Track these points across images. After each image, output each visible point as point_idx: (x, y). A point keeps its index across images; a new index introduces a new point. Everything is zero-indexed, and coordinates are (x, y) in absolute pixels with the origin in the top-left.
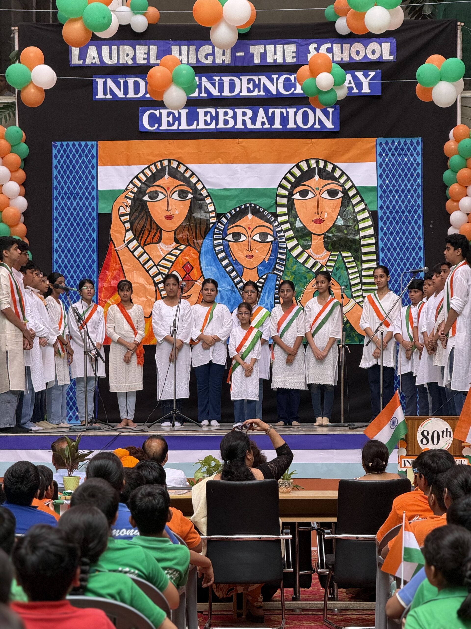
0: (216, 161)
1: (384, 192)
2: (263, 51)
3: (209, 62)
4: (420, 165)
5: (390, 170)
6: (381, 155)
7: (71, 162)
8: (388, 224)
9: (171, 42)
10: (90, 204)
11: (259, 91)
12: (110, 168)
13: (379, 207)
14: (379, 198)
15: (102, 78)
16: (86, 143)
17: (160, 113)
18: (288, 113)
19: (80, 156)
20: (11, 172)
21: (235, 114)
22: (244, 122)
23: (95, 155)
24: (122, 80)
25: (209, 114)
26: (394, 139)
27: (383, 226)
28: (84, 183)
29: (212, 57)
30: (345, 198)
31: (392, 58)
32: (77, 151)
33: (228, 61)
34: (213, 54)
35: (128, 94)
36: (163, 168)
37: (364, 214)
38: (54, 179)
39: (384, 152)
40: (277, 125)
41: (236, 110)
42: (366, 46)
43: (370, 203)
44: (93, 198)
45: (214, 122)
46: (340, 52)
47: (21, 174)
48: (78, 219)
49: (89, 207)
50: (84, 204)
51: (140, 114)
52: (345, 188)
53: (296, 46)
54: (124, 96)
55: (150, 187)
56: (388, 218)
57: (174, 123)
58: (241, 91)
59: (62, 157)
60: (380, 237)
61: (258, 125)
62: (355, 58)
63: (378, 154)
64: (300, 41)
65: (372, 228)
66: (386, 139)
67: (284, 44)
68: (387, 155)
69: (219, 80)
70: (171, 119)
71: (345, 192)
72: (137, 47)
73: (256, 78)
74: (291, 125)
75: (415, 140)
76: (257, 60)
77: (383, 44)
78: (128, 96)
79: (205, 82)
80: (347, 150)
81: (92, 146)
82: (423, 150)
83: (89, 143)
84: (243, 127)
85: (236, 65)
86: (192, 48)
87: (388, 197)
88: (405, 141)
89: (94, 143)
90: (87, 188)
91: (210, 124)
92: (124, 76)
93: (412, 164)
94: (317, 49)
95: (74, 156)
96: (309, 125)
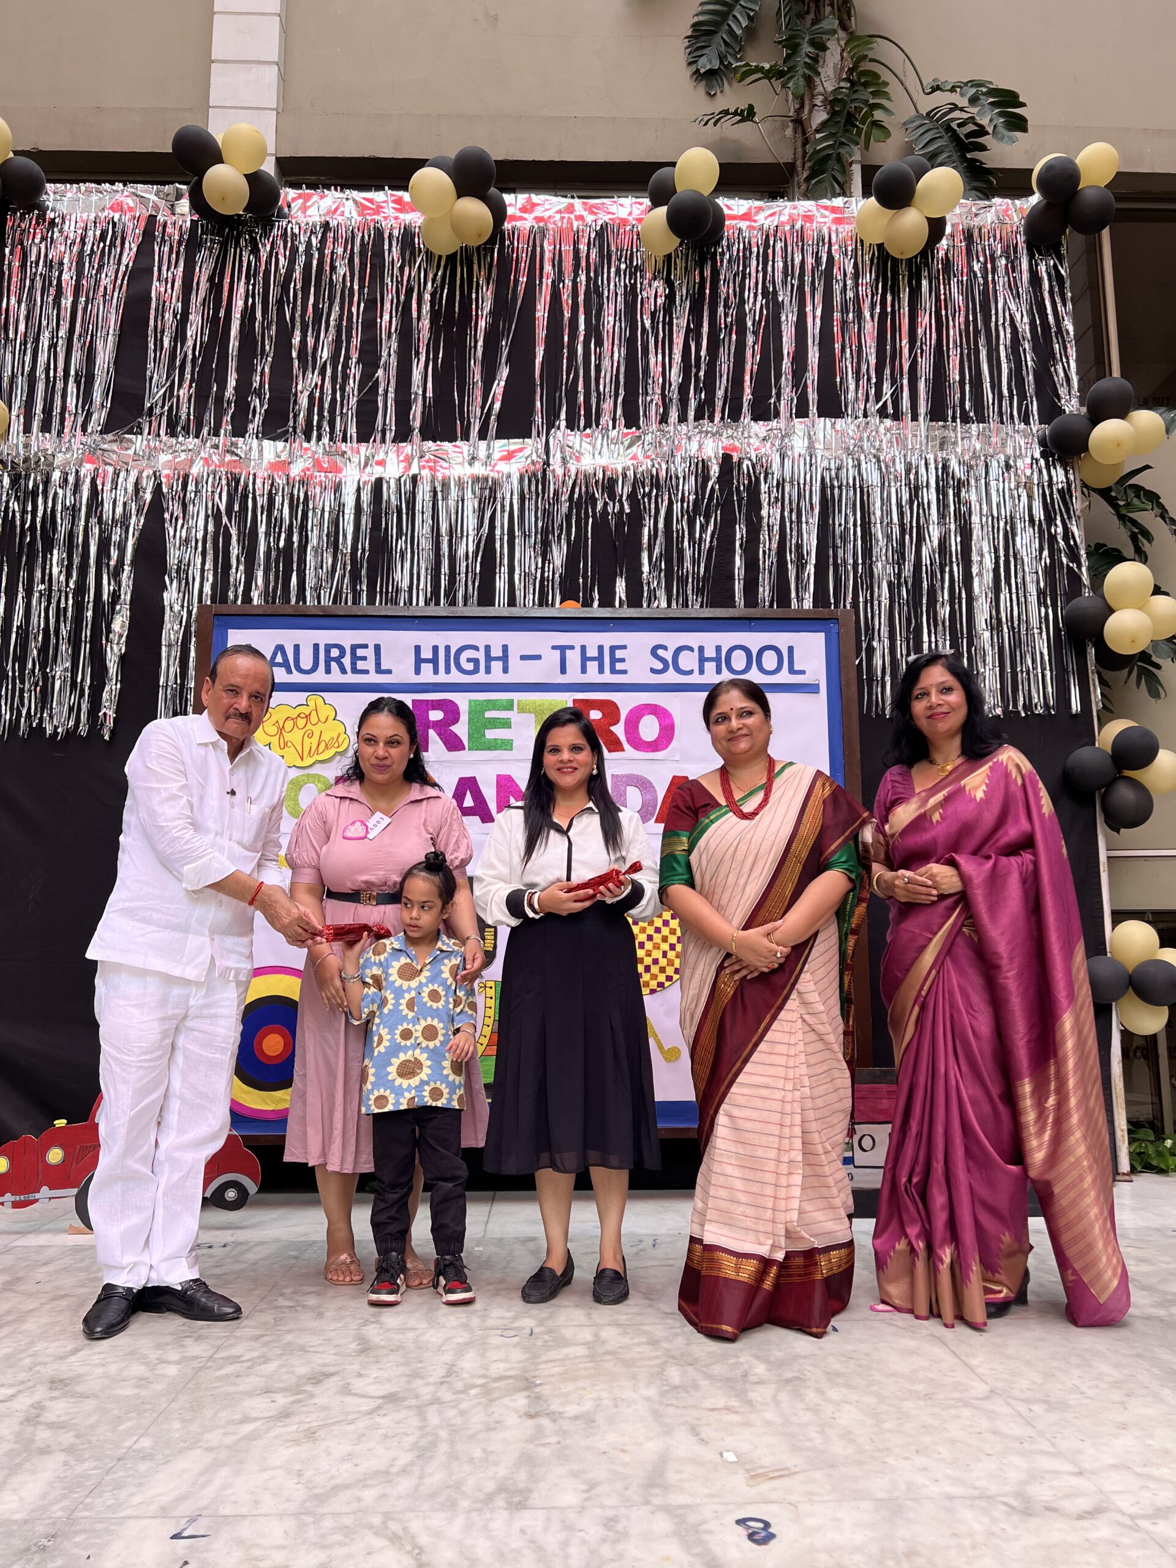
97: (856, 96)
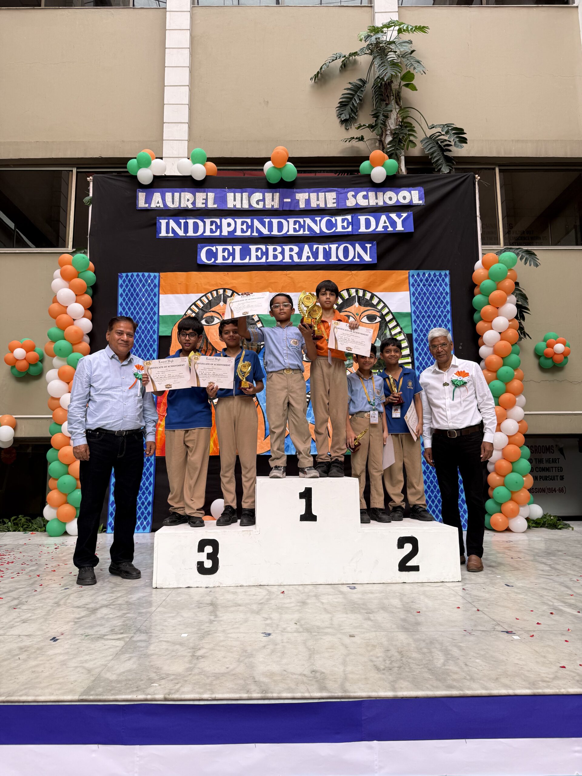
0: (266, 290)
1: (418, 317)
2: (307, 198)
3: (260, 206)
4: (449, 295)
5: (422, 298)
6: (413, 285)
7: (135, 290)
8: (422, 345)
9: (227, 190)
10: (152, 328)
11: (304, 231)
12: (171, 296)
13: (413, 330)
14: (413, 323)
15: (165, 219)
16: (149, 274)
17: (217, 249)
18: (330, 248)
19: (144, 286)
20: (76, 295)
21: (283, 250)
22: (291, 257)
23: (157, 285)
24: (182, 221)
25: (260, 251)
26: (425, 271)
27: (418, 347)
28: (146, 309)
29: (262, 203)
30: (383, 323)
31: (421, 202)
32: (141, 281)
33: (276, 206)
34: (264, 200)
35: (188, 233)
36: (219, 296)
37: (400, 336)
38: (119, 306)
39: (416, 282)
40: (321, 259)
41: (283, 247)
42: (397, 194)
43: (405, 327)
44: (154, 323)
45: (264, 257)
46: (375, 198)
47: (87, 298)
48: (140, 341)
49: (150, 330)
50: (146, 328)
51: (198, 250)
52: (382, 314)
53: (336, 193)
54: (185, 235)
55: (207, 312)
56: (422, 340)
57: (228, 258)
58: (288, 231)
59: (127, 286)
60: (415, 357)
61: (304, 259)
62: (388, 202)
63: (411, 284)
64: (339, 189)
65: (408, 349)
66: (417, 271)
67: (325, 192)
68: (419, 285)
69: (268, 221)
70: (226, 254)
71: (383, 317)
72: (197, 194)
73: (301, 220)
74: (333, 259)
75: (443, 273)
76: (302, 205)
77: (412, 192)
78: (187, 235)
79: (256, 223)
80: (383, 282)
81: (155, 277)
82: (451, 281)
83: (152, 274)
84: (291, 261)
85: (284, 209)
86: (245, 195)
87: (421, 321)
88: (435, 273)
89: (157, 274)
90: (149, 314)
91: (261, 258)
92: (184, 217)
93: (442, 293)
94: (355, 196)
95: (138, 285)
96: (350, 258)
97: (402, 132)
